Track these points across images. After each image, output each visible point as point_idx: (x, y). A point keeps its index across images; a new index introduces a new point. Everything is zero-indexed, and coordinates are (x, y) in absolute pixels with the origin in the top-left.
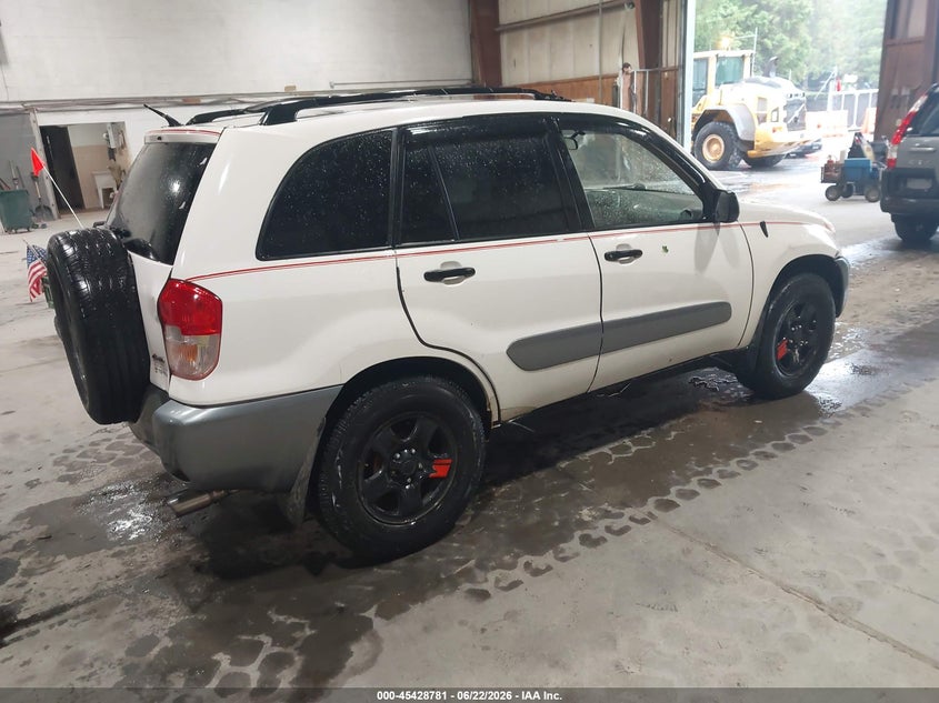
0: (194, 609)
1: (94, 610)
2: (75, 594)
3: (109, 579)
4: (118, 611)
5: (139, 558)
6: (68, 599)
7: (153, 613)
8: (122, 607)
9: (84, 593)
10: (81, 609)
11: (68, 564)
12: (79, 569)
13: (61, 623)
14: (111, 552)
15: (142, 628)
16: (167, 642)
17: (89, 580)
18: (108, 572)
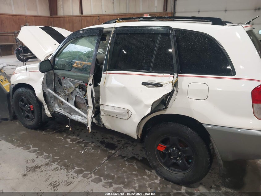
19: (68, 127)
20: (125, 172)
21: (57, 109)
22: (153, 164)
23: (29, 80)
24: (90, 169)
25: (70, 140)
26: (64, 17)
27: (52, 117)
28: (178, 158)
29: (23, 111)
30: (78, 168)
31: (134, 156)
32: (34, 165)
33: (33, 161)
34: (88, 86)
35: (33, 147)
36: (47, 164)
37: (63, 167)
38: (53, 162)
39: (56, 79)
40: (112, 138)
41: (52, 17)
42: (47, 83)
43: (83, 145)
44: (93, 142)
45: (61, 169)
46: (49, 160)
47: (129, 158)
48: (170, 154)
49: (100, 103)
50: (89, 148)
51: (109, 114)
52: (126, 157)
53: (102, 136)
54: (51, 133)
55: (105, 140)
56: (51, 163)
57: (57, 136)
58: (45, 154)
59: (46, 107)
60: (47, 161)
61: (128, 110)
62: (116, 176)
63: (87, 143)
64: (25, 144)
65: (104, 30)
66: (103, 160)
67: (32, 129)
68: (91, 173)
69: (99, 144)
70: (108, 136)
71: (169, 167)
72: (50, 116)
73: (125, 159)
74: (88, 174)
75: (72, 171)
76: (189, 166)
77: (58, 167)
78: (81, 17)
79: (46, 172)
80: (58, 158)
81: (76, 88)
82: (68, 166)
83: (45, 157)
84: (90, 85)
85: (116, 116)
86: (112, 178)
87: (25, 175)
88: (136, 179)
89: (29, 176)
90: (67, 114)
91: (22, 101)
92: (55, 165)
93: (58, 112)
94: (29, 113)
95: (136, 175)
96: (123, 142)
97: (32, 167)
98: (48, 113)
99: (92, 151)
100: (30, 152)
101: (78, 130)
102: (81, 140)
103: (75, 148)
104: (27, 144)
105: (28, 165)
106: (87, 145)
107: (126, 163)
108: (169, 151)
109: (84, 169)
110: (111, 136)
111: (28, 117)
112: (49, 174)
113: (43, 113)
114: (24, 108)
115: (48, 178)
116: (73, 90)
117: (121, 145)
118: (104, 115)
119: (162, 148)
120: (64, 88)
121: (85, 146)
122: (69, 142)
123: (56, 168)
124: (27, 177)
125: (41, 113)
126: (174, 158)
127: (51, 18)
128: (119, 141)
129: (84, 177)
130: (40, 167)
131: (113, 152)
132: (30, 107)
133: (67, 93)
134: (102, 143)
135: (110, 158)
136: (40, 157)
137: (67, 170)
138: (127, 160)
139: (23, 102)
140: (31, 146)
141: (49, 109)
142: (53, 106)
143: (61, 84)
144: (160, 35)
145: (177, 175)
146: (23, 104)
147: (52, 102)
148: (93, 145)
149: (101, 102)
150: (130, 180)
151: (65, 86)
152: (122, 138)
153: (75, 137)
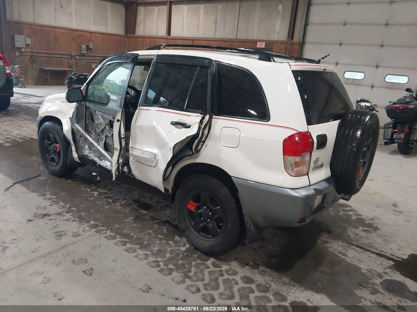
0: (346, 228)
1: (370, 247)
2: (371, 255)
3: (356, 250)
4: (364, 242)
5: (341, 249)
6: (374, 255)
7: (356, 234)
8: (362, 241)
9: (368, 253)
10: (373, 250)
11: (364, 267)
12: (362, 261)
13: (382, 251)
14: (346, 258)
15: (363, 234)
16: (361, 228)
17: (363, 255)
18: (354, 252)
19: (95, 175)
20: (149, 234)
21: (86, 152)
22: (182, 226)
23: (58, 111)
24: (108, 225)
25: (97, 193)
26: (143, 37)
27: (79, 161)
28: (208, 220)
29: (48, 151)
30: (94, 223)
31: (169, 219)
32: (44, 212)
33: (45, 208)
34: (116, 122)
35: (50, 195)
36: (59, 214)
37: (77, 219)
38: (67, 212)
39: (88, 113)
40: (151, 198)
41: (127, 36)
42: (77, 117)
43: (111, 201)
44: (125, 199)
45: (74, 221)
46: (63, 209)
47: (162, 222)
48: (200, 215)
49: (130, 146)
50: (118, 204)
51: (139, 160)
52: (158, 219)
53: (140, 195)
54: (77, 183)
55: (141, 199)
56: (65, 214)
57: (84, 188)
58: (61, 204)
59: (73, 148)
60: (60, 211)
61: (156, 155)
62: (135, 237)
63: (117, 199)
64: (42, 190)
65: (139, 57)
66: (127, 219)
67: (56, 176)
68: (107, 230)
69: (131, 202)
70: (147, 195)
71: (198, 231)
72: (77, 160)
73: (156, 221)
74: (103, 230)
75: (86, 224)
76: (219, 231)
77: (70, 218)
78: (167, 38)
79: (55, 221)
80: (75, 209)
81: (106, 125)
82: (83, 219)
83: (60, 207)
84: (118, 121)
85: (145, 163)
86: (130, 237)
87: (30, 221)
88: (158, 242)
89: (34, 222)
90: (96, 159)
91: (49, 138)
92: (68, 216)
93: (87, 156)
94: (55, 155)
95: (161, 239)
96: (163, 204)
97: (41, 214)
98: (75, 155)
99: (119, 208)
100: (44, 199)
101: (112, 184)
102: (111, 195)
103: (100, 202)
104: (45, 191)
105: (38, 211)
106: (116, 201)
107: (155, 226)
108: (200, 211)
109: (100, 224)
110: (150, 195)
111: (53, 160)
112: (57, 223)
113: (69, 155)
114: (49, 148)
115: (55, 227)
116: (103, 127)
117: (159, 207)
118: (133, 161)
119: (192, 206)
120: (95, 125)
121: (113, 202)
122: (96, 195)
123: (68, 219)
124: (31, 223)
125: (67, 155)
126: (205, 219)
127: (125, 38)
128: (158, 202)
129: (97, 232)
130: (50, 215)
131: (144, 212)
132: (56, 147)
133: (97, 131)
134: (136, 201)
135: (138, 218)
136: (54, 206)
137: (80, 222)
138: (158, 223)
139: (49, 141)
140: (48, 193)
141: (77, 151)
142: (82, 148)
143: (93, 120)
144: (199, 68)
145: (207, 242)
146: (50, 142)
147: (81, 142)
148: (123, 202)
149: (132, 145)
150: (150, 242)
151: (97, 122)
152: (164, 200)
153: (105, 191)
